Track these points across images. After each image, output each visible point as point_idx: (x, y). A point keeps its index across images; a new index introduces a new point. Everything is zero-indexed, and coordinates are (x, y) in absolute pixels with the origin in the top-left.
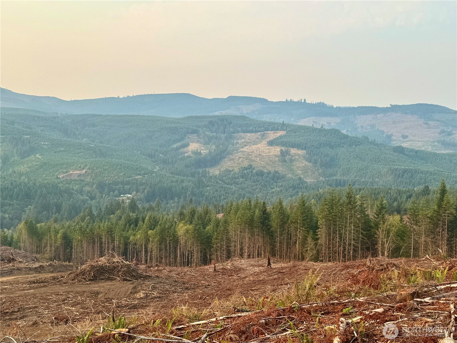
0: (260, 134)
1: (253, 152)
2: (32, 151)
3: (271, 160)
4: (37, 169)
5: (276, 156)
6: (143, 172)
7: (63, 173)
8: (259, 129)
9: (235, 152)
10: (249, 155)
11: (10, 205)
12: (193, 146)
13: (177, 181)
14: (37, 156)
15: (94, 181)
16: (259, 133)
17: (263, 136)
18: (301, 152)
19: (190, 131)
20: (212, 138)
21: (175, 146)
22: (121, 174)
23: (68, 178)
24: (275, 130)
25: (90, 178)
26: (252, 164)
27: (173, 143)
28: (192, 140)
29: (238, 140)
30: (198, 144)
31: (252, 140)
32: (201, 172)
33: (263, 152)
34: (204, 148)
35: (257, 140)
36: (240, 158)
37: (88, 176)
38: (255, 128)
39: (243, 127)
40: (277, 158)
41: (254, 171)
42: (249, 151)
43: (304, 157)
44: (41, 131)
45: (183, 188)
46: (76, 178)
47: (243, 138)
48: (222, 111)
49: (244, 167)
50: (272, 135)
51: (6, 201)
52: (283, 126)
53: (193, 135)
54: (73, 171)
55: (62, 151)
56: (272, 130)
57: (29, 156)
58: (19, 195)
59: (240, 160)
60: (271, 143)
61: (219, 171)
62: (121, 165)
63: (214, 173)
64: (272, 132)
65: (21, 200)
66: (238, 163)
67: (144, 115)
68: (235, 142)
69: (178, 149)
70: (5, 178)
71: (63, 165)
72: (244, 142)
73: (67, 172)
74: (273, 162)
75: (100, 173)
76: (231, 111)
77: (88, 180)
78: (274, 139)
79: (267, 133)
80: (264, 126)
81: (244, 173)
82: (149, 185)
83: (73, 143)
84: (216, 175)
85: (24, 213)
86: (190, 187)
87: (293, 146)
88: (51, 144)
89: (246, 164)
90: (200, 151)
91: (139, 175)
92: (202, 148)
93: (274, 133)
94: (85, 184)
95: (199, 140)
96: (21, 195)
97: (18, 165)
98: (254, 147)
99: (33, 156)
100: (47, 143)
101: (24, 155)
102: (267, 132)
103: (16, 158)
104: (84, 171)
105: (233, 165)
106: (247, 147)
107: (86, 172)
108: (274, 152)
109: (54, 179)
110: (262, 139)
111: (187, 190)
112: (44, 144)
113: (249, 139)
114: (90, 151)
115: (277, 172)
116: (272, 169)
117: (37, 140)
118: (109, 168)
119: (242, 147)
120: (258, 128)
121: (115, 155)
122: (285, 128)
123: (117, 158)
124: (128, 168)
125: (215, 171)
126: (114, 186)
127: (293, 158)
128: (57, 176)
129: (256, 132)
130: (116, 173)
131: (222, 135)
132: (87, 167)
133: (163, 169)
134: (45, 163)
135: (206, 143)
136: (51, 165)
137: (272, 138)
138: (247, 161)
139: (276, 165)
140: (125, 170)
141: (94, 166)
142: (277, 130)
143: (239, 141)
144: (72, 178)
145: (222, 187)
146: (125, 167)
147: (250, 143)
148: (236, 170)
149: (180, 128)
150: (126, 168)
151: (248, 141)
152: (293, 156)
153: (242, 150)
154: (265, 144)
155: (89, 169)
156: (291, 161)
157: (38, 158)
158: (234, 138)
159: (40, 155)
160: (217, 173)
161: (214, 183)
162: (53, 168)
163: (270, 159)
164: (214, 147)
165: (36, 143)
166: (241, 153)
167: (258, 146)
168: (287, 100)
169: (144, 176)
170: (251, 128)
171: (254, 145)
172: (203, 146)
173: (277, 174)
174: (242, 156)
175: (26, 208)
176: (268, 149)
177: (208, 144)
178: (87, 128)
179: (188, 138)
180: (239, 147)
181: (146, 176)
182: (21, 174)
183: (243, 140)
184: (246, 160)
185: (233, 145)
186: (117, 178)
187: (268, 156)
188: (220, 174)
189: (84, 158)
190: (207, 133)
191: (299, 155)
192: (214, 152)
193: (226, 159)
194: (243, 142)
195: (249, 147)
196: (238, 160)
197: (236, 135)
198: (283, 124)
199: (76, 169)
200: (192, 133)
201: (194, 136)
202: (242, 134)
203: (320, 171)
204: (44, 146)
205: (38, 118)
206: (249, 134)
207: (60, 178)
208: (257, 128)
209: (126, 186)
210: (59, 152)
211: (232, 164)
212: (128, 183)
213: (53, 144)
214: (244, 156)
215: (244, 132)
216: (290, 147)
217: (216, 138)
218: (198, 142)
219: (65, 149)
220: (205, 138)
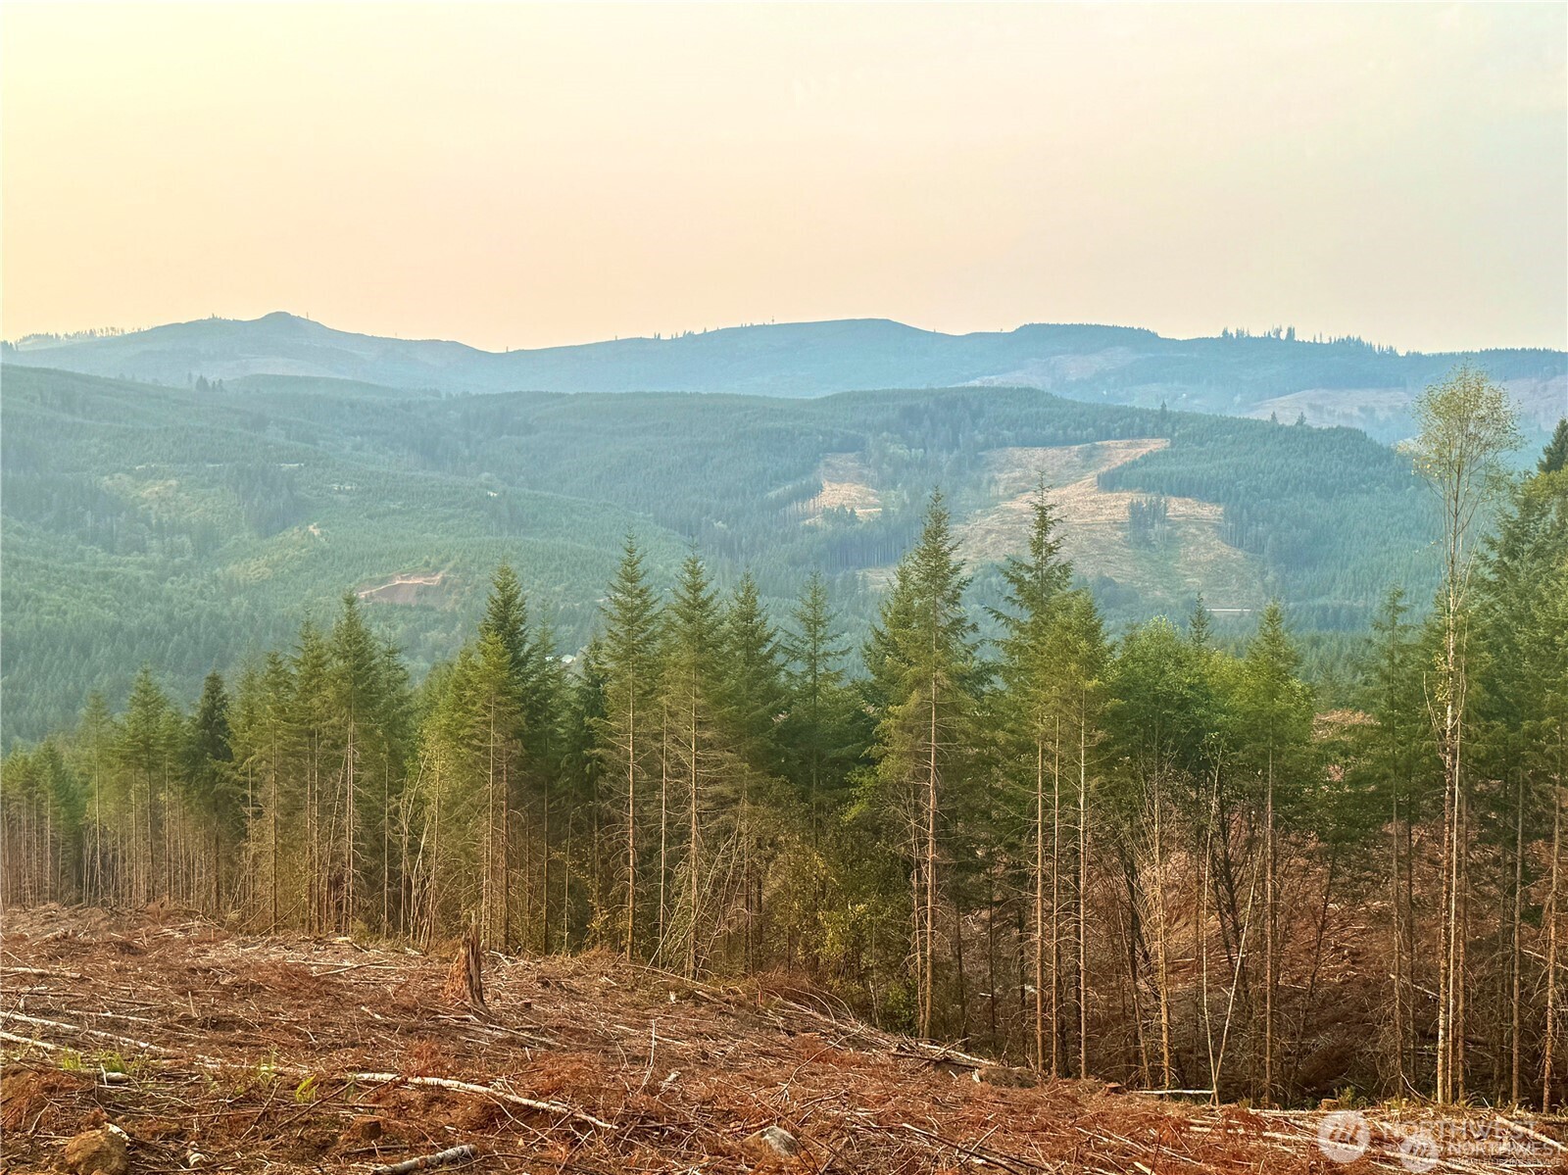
0: (1080, 451)
2: (298, 511)
3: (1095, 541)
5: (1117, 525)
7: (373, 582)
8: (1078, 432)
9: (979, 511)
10: (1022, 523)
12: (835, 494)
14: (311, 528)
16: (1076, 448)
17: (1089, 456)
18: (1210, 512)
19: (835, 441)
20: (908, 465)
21: (772, 494)
22: (557, 589)
23: (385, 600)
24: (1133, 437)
25: (457, 602)
27: (771, 485)
28: (841, 473)
29: (1001, 471)
30: (860, 487)
33: (1075, 510)
35: (1065, 472)
36: (989, 532)
37: (449, 592)
38: (1065, 428)
39: (1022, 427)
40: (1120, 533)
43: (1219, 528)
46: (412, 600)
47: (1019, 466)
50: (1121, 453)
52: (1161, 422)
53: (844, 456)
54: (403, 578)
55: (394, 511)
56: (1122, 437)
57: (284, 528)
59: (989, 540)
60: (1110, 482)
64: (1121, 443)
66: (980, 552)
68: (986, 476)
69: (781, 503)
71: (380, 556)
72: (1021, 479)
73: (383, 581)
74: (1103, 548)
77: (448, 605)
78: (1122, 466)
80: (1095, 421)
81: (990, 585)
83: (433, 486)
87: (1183, 490)
88: (360, 488)
90: (852, 510)
93: (1129, 446)
94: (436, 621)
95: (866, 472)
97: (243, 557)
99: (296, 530)
100: (349, 488)
101: (269, 525)
102: (1106, 443)
103: (246, 535)
104: (438, 577)
106: (1026, 496)
107: (444, 581)
108: (1115, 511)
110: (1083, 467)
112: (340, 492)
113: (1038, 468)
114: (482, 512)
115: (1106, 582)
116: (1092, 571)
117: (319, 477)
118: (522, 568)
119: (1010, 497)
120: (1075, 430)
121: (565, 524)
122: (1168, 427)
124: (584, 568)
127: (1179, 533)
129: (1067, 442)
130: (542, 585)
131: (944, 456)
132: (450, 565)
134: (323, 552)
135: (885, 483)
138: (1012, 542)
139: (1110, 558)
140: (574, 574)
141: (472, 562)
142: (1142, 434)
143: (1001, 476)
144: (399, 599)
146: (575, 566)
149: (801, 434)
150: (578, 569)
151: (1036, 473)
152: (1177, 526)
154: (1091, 485)
155: (455, 569)
156: (1170, 541)
158: (988, 464)
159: (319, 526)
162: (347, 566)
163: (1093, 536)
165: (316, 488)
166: (995, 516)
167: (1065, 492)
170: (1049, 430)
171: (1052, 486)
173: (1107, 590)
174: (996, 525)
178: (504, 437)
179: (828, 465)
180: (998, 498)
182: (233, 588)
183: (1017, 473)
184: (1010, 539)
185: (977, 487)
187: (1086, 524)
190: (892, 449)
191: (1200, 523)
192: (899, 514)
194: (1015, 480)
195: (1036, 495)
196: (983, 539)
197: (995, 453)
198: (1164, 415)
199: (414, 572)
200: (842, 449)
201: (847, 461)
202: (1018, 453)
203: (1269, 578)
204: (341, 497)
205: (352, 405)
206: (1039, 452)
209: (564, 628)
210: (385, 515)
212: (570, 618)
213: (370, 490)
214: (1005, 527)
215: (1024, 443)
216: (1171, 493)
217: (923, 464)
218: (861, 478)
219: (404, 505)
220: (885, 466)
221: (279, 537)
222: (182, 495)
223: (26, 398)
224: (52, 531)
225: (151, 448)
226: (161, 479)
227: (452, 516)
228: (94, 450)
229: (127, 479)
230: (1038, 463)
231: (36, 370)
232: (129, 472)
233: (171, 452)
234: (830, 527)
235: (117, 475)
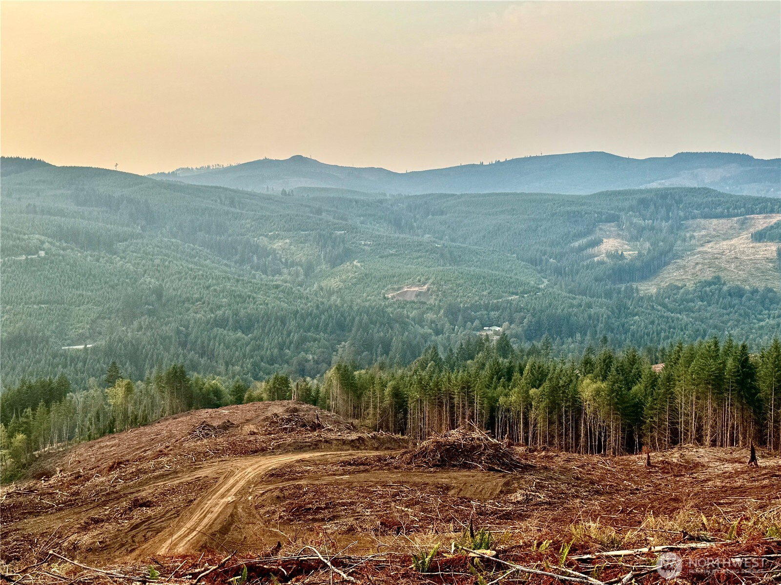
0: (738, 221)
1: (722, 253)
2: (348, 255)
3: (758, 269)
4: (355, 284)
5: (770, 260)
6: (521, 289)
7: (393, 289)
8: (736, 211)
9: (689, 253)
10: (715, 259)
11: (315, 340)
12: (610, 244)
13: (580, 306)
14: (355, 262)
15: (441, 304)
16: (735, 219)
17: (743, 223)
19: (603, 217)
20: (644, 229)
21: (576, 244)
22: (485, 293)
23: (400, 298)
24: (767, 213)
25: (435, 299)
26: (722, 274)
27: (573, 240)
28: (608, 233)
29: (694, 231)
30: (619, 240)
31: (722, 232)
32: (623, 289)
33: (743, 252)
34: (629, 248)
35: (731, 232)
36: (697, 264)
37: (431, 295)
38: (728, 209)
39: (704, 209)
40: (771, 264)
41: (725, 288)
42: (715, 251)
44: (362, 223)
45: (590, 317)
46: (413, 298)
47: (704, 229)
48: (663, 181)
49: (705, 281)
50: (761, 222)
51: (309, 334)
53: (609, 224)
54: (408, 288)
55: (392, 254)
56: (760, 213)
57: (342, 263)
58: (328, 324)
59: (698, 268)
60: (759, 237)
61: (657, 289)
62: (484, 277)
63: (646, 291)
64: (761, 216)
65: (331, 332)
66: (693, 274)
67: (524, 192)
68: (688, 235)
69: (581, 249)
70: (307, 298)
71: (394, 277)
72: (706, 236)
73: (399, 289)
74: (763, 272)
75: (450, 291)
76: (683, 180)
77: (432, 301)
78: (764, 229)
79: (750, 218)
80: (745, 204)
81: (705, 292)
82: (531, 311)
83: (409, 242)
84: (652, 296)
85: (335, 353)
86: (602, 316)
88: (375, 243)
89: (708, 275)
90: (622, 252)
91: (513, 294)
92: (626, 246)
93: (765, 218)
94: (427, 309)
95: (621, 233)
96: (330, 325)
97: (327, 277)
98: (725, 244)
99: (348, 264)
100: (369, 243)
101: (335, 262)
102: (752, 216)
103: (324, 266)
104: (425, 287)
105: (684, 277)
106: (710, 245)
107: (428, 290)
108: (766, 252)
109: (379, 299)
110: (740, 229)
111: (598, 320)
112: (365, 245)
113: (714, 230)
114: (435, 254)
115: (770, 290)
116: (761, 286)
117: (354, 238)
118: (465, 282)
119: (702, 245)
120: (734, 209)
121: (475, 261)
123: (477, 266)
124: (495, 283)
125: (649, 288)
126: (473, 313)
128: (384, 295)
129: (729, 216)
130: (477, 291)
131: (664, 224)
132: (431, 281)
133: (555, 284)
134: (366, 275)
135: (633, 239)
136: (375, 277)
137: (761, 228)
138: (711, 269)
139: (767, 277)
140: (491, 285)
141: (441, 279)
142: (772, 211)
143: (695, 234)
144: (408, 298)
145: (662, 317)
146: (491, 281)
147: (718, 236)
148: (690, 286)
149: (586, 213)
150: (492, 283)
151: (714, 233)
153: (701, 249)
154: (747, 238)
155: (433, 283)
157: (356, 267)
158: (686, 228)
159: (358, 262)
160: (653, 290)
161: (647, 309)
162: (379, 281)
163: (757, 266)
164: (647, 245)
165: (353, 243)
166: (699, 255)
167: (733, 242)
169: (523, 297)
170: (719, 210)
171: (724, 240)
172: (627, 244)
173: (770, 295)
174: (701, 261)
175: (339, 346)
176: (752, 247)
177: (637, 239)
178: (430, 217)
179: (601, 229)
180: (695, 245)
181: (526, 295)
182: (331, 293)
183: (703, 232)
184: (710, 267)
185: (684, 240)
186: (477, 298)
187: (751, 260)
188: (658, 294)
189: (426, 266)
190: (635, 220)
192: (647, 254)
193: (670, 267)
194: (703, 236)
195: (716, 244)
196: (694, 268)
197: (690, 222)
199: (413, 284)
200: (607, 221)
201: (612, 227)
202: (703, 221)
204: (366, 247)
205: (357, 202)
206: (715, 221)
207: (388, 299)
208: (731, 210)
209: (493, 313)
210: (388, 256)
211: (682, 275)
212: (496, 308)
213: (379, 244)
214: (706, 261)
215: (706, 217)
217: (652, 228)
218: (619, 236)
219: (397, 251)
220: (632, 229)
221: (341, 268)
222: (292, 247)
223: (212, 201)
224: (238, 264)
225: (274, 224)
226: (282, 239)
227: (420, 257)
228: (248, 226)
229: (265, 239)
230: (714, 227)
231: (212, 187)
232: (266, 236)
233: (284, 226)
234: (611, 262)
235: (261, 238)
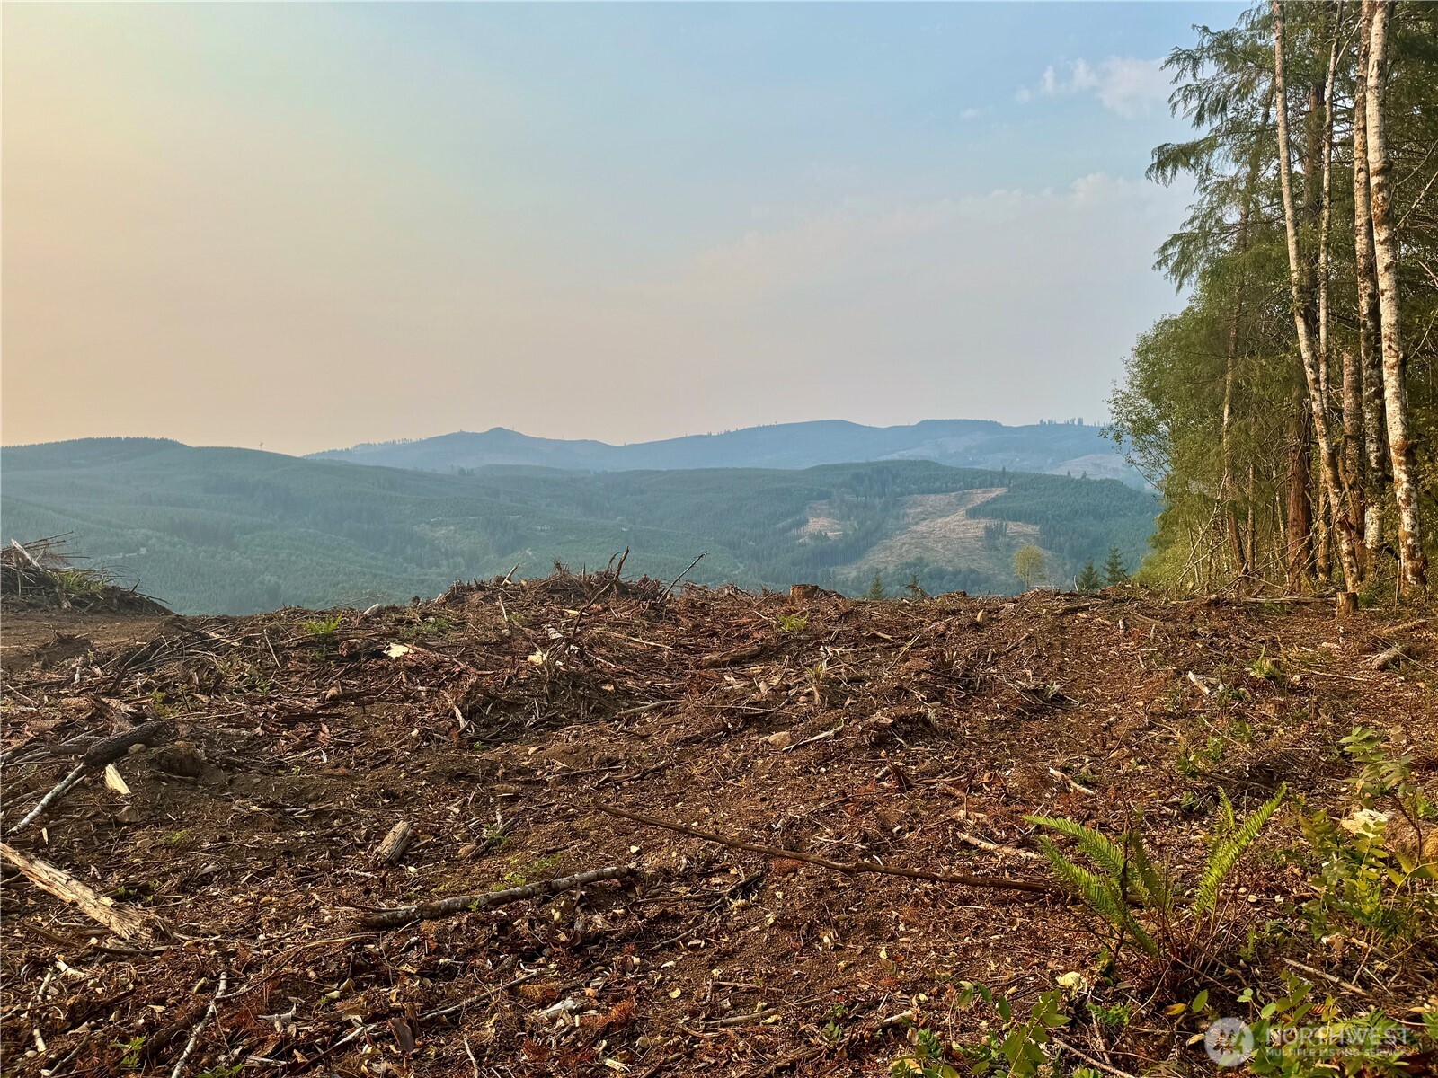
1: (931, 533)
2: (520, 542)
3: (965, 548)
5: (978, 539)
8: (955, 485)
9: (898, 532)
12: (816, 524)
14: (527, 551)
16: (953, 494)
17: (961, 498)
18: (1032, 529)
19: (814, 494)
21: (780, 525)
24: (987, 487)
26: (926, 556)
27: (779, 520)
28: (818, 512)
29: (910, 508)
32: (819, 573)
33: (954, 530)
34: (839, 528)
35: (948, 508)
36: (904, 544)
39: (921, 483)
40: (979, 543)
41: (926, 570)
42: (925, 530)
43: (1037, 539)
47: (921, 505)
48: (904, 452)
50: (979, 497)
52: (1001, 477)
53: (820, 502)
56: (980, 487)
59: (904, 549)
60: (973, 514)
63: (848, 575)
64: (978, 491)
66: (899, 555)
68: (902, 512)
69: (785, 530)
72: (922, 513)
74: (970, 552)
76: (924, 450)
78: (981, 504)
79: (969, 493)
80: (964, 479)
81: (905, 575)
87: (1016, 517)
89: (911, 558)
90: (826, 533)
93: (984, 492)
98: (940, 522)
99: (519, 553)
101: (505, 550)
102: (971, 491)
103: (492, 556)
105: (889, 559)
106: (925, 523)
108: (976, 530)
110: (958, 505)
112: (542, 531)
113: (932, 506)
115: (973, 571)
116: (963, 565)
119: (917, 523)
120: (952, 484)
122: (1006, 481)
125: (850, 572)
127: (1014, 542)
129: (948, 491)
133: (750, 570)
134: (535, 565)
137: (978, 503)
138: (918, 549)
139: (975, 557)
142: (992, 485)
143: (909, 511)
147: (934, 513)
148: (891, 568)
149: (795, 490)
151: (930, 510)
152: (1012, 538)
154: (963, 515)
156: (1009, 547)
159: (531, 550)
160: (853, 575)
163: (965, 545)
164: (854, 524)
165: (529, 529)
167: (948, 520)
168: (1041, 421)
170: (938, 484)
171: (940, 517)
173: (973, 576)
174: (908, 540)
176: (963, 525)
179: (810, 507)
183: (919, 510)
184: (916, 548)
185: (897, 518)
187: (961, 539)
188: (858, 578)
190: (847, 497)
191: (1026, 536)
192: (853, 535)
193: (876, 548)
194: (918, 513)
195: (931, 522)
196: (901, 548)
197: (906, 498)
198: (1004, 473)
200: (819, 498)
201: (823, 505)
202: (919, 497)
203: (1067, 567)
206: (932, 497)
208: (949, 484)
210: (567, 543)
213: (558, 529)
214: (913, 541)
215: (923, 492)
216: (1009, 519)
217: (865, 506)
218: (830, 514)
221: (509, 558)
222: (457, 535)
225: (439, 509)
226: (446, 525)
228: (408, 511)
229: (427, 526)
231: (373, 467)
232: (428, 523)
233: (450, 511)
234: (813, 544)
